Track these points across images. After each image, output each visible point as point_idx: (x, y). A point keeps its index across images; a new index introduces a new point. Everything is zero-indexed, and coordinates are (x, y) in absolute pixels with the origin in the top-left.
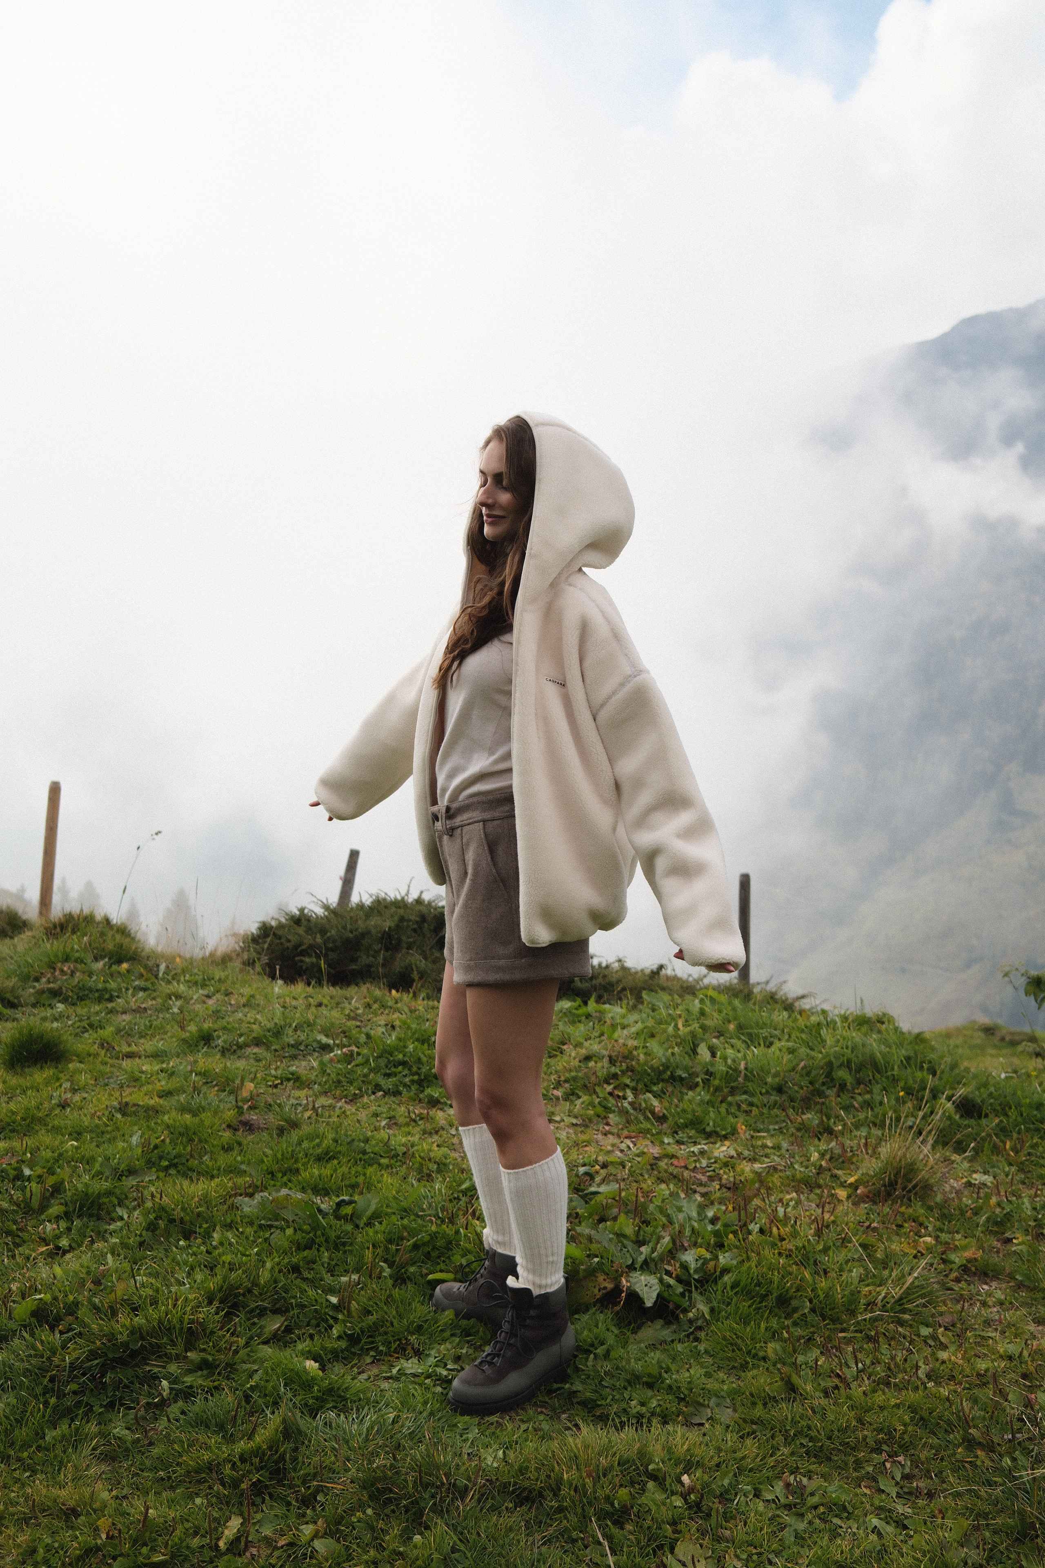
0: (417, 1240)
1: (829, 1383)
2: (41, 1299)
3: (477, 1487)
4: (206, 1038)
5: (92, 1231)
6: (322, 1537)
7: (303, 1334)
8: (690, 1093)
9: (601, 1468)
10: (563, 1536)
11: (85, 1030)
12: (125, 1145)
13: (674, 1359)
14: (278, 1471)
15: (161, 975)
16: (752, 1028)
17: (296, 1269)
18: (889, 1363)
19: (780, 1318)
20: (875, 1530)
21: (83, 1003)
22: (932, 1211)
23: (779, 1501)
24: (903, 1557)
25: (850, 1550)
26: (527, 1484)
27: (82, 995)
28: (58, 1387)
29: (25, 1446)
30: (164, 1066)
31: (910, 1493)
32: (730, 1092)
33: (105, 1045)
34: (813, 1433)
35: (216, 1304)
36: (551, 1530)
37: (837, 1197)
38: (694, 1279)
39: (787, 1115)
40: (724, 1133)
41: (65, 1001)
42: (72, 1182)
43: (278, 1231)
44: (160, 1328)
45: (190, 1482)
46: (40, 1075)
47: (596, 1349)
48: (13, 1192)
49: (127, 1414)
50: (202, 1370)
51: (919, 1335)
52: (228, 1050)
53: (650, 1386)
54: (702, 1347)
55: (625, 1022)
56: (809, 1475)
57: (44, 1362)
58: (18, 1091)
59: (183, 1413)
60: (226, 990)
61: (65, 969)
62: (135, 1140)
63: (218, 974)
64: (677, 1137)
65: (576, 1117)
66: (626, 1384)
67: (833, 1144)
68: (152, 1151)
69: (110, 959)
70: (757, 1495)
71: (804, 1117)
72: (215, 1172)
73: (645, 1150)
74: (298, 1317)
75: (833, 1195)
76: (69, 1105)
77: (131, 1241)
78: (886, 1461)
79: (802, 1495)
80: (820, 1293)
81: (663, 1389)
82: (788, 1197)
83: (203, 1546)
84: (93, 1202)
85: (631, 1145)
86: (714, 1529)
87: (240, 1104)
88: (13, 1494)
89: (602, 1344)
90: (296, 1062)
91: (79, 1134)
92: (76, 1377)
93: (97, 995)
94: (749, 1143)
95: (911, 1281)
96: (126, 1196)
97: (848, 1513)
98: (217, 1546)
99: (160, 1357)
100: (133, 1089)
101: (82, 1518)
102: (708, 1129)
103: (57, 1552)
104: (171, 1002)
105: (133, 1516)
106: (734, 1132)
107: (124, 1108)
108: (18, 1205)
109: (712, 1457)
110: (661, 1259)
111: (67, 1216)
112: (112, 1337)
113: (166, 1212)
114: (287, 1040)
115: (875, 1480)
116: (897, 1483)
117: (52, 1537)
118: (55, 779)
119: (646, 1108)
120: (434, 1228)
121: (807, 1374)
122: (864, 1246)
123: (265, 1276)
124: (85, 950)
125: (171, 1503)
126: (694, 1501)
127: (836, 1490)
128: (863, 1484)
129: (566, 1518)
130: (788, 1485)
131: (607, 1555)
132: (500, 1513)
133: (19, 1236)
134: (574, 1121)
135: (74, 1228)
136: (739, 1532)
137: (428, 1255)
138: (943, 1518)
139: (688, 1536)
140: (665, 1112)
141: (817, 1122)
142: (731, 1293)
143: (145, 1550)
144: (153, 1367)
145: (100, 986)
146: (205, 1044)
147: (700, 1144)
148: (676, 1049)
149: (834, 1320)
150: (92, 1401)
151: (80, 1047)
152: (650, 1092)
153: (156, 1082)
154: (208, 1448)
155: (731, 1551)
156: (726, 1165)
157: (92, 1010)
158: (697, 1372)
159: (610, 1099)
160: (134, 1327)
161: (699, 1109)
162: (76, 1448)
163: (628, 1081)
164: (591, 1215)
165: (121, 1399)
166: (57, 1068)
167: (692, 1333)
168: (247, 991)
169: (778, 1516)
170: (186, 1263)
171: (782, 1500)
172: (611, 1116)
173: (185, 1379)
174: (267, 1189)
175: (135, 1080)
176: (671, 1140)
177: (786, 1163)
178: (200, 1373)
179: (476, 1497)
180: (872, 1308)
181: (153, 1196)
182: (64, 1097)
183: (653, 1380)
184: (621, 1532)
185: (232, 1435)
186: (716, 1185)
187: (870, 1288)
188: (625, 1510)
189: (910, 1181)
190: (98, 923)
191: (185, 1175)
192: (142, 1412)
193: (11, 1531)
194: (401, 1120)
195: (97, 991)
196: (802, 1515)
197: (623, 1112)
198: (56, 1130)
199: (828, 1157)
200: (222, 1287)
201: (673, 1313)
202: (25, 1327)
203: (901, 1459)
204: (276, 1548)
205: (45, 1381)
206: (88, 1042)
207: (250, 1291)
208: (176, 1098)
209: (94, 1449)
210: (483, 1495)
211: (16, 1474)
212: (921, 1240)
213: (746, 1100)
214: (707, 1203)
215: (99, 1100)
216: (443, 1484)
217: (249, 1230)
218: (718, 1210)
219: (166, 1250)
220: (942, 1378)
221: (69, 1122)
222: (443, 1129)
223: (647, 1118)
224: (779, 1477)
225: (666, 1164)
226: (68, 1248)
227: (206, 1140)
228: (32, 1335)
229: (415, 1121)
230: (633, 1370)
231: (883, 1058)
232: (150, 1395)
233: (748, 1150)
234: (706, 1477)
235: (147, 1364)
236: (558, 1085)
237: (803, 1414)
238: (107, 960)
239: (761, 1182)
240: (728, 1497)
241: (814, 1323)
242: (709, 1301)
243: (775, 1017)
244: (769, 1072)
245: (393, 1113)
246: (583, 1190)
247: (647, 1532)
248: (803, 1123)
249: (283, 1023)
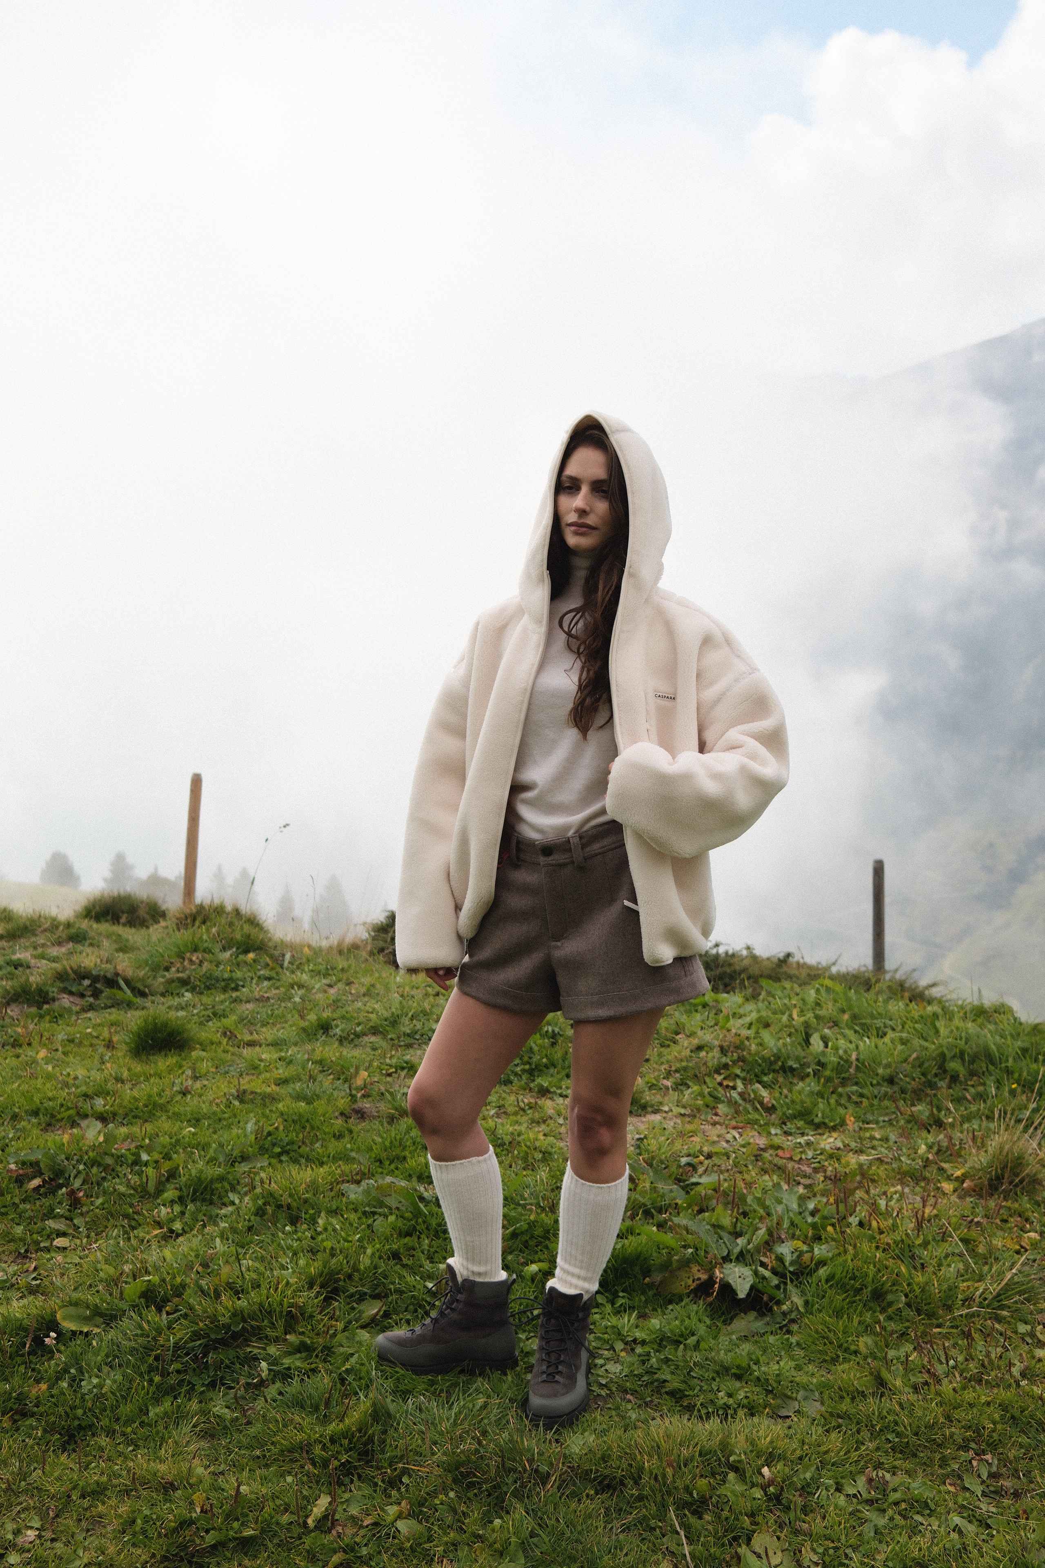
0: (515, 1229)
1: (919, 1379)
2: (149, 1281)
3: (558, 1474)
4: (325, 1027)
5: (205, 1215)
6: (405, 1518)
7: (401, 1320)
8: (801, 1084)
9: (682, 1458)
10: (641, 1524)
11: (209, 1019)
12: (240, 1131)
13: (765, 1351)
14: (366, 1453)
15: (286, 964)
16: (865, 1018)
17: (396, 1256)
18: (983, 1360)
19: (874, 1312)
20: (957, 1529)
21: (209, 992)
22: (1039, 1206)
23: (861, 1495)
24: (982, 1557)
25: (928, 1548)
26: (607, 1472)
27: (210, 984)
28: (163, 1366)
29: (129, 1421)
30: (283, 1054)
31: (995, 1492)
32: (841, 1083)
33: (229, 1034)
34: (900, 1429)
35: (316, 1288)
36: (630, 1518)
37: (942, 1191)
38: (790, 1272)
39: (897, 1107)
40: (832, 1124)
41: (193, 990)
42: (187, 1167)
43: (381, 1218)
44: (261, 1311)
45: (284, 1461)
46: (163, 1062)
47: (686, 1340)
48: (130, 1177)
49: (227, 1394)
50: (300, 1352)
51: (1016, 1332)
52: (346, 1039)
53: (738, 1377)
54: (793, 1340)
55: (741, 1011)
56: (893, 1471)
57: (149, 1341)
58: (142, 1079)
59: (281, 1393)
60: (348, 979)
61: (194, 958)
62: (250, 1127)
63: (341, 963)
64: (785, 1128)
65: (684, 1107)
66: (715, 1375)
67: (941, 1136)
68: (266, 1138)
69: (238, 949)
70: (839, 1489)
71: (913, 1109)
72: (325, 1159)
73: (752, 1141)
74: (396, 1303)
75: (938, 1188)
76: (190, 1093)
77: (240, 1225)
78: (972, 1459)
79: (884, 1491)
80: (916, 1288)
81: (751, 1381)
82: (892, 1190)
83: (292, 1522)
84: (206, 1188)
85: (737, 1136)
86: (793, 1523)
87: (354, 1092)
88: (117, 1467)
89: (693, 1335)
90: (411, 1051)
91: (198, 1120)
92: (179, 1356)
93: (223, 984)
94: (856, 1135)
95: (1009, 1277)
96: (238, 1182)
97: (930, 1509)
98: (305, 1523)
99: (260, 1339)
100: (251, 1077)
101: (179, 1492)
102: (817, 1120)
103: (154, 1524)
104: (293, 992)
105: (227, 1492)
106: (843, 1123)
107: (241, 1096)
108: (135, 1189)
109: (795, 1450)
110: (758, 1250)
111: (181, 1200)
112: (214, 1319)
113: (275, 1198)
114: (403, 1029)
115: (960, 1477)
116: (983, 1482)
117: (151, 1509)
118: (198, 771)
119: (754, 1099)
120: (532, 1217)
121: (898, 1369)
122: (965, 1241)
123: (365, 1261)
124: (214, 940)
125: (264, 1479)
126: (773, 1493)
127: (919, 1486)
128: (948, 1481)
129: (646, 1507)
130: (870, 1480)
131: (683, 1544)
132: (579, 1500)
133: (134, 1219)
134: (683, 1111)
135: (187, 1213)
136: (817, 1525)
137: (526, 1244)
138: (1027, 1519)
139: (764, 1528)
140: (774, 1102)
141: (927, 1114)
142: (826, 1286)
143: (236, 1525)
144: (254, 1348)
145: (226, 976)
146: (324, 1033)
147: (807, 1135)
148: (788, 1040)
149: (931, 1315)
150: (195, 1380)
151: (204, 1035)
152: (759, 1082)
153: (274, 1070)
154: (301, 1429)
155: (808, 1545)
156: (831, 1156)
157: (217, 999)
158: (787, 1364)
159: (720, 1089)
160: (236, 1310)
161: (808, 1100)
162: (178, 1424)
163: (738, 1072)
164: (689, 1206)
165: (222, 1378)
166: (180, 1055)
167: (785, 1325)
168: (367, 980)
169: (859, 1511)
170: (289, 1247)
171: (864, 1496)
172: (720, 1106)
173: (284, 1361)
174: (373, 1175)
175: (254, 1068)
176: (779, 1131)
177: (894, 1155)
178: (298, 1355)
179: (557, 1484)
180: (969, 1304)
181: (262, 1182)
182: (185, 1084)
183: (742, 1372)
184: (699, 1521)
185: (325, 1416)
186: (820, 1177)
187: (969, 1283)
188: (704, 1501)
189: (1017, 1175)
190: (228, 914)
191: (295, 1161)
192: (241, 1392)
193: (113, 1502)
194: (511, 1110)
195: (224, 980)
196: (884, 1511)
197: (731, 1103)
198: (177, 1116)
199: (935, 1149)
200: (322, 1272)
201: (767, 1304)
202: (134, 1306)
203: (988, 1457)
204: (361, 1527)
205: (151, 1360)
206: (211, 1031)
207: (350, 1277)
208: (292, 1085)
209: (194, 1426)
210: (564, 1481)
211: (121, 1448)
212: (1026, 1235)
213: (857, 1091)
214: (810, 1195)
215: (218, 1087)
216: (525, 1470)
217: (353, 1216)
218: (819, 1202)
219: (273, 1235)
220: (1038, 1376)
221: (188, 1109)
222: (551, 1118)
223: (756, 1109)
224: (861, 1472)
225: (771, 1155)
226: (180, 1232)
227: (318, 1128)
228: (140, 1315)
229: (523, 1110)
230: (722, 1362)
231: (998, 1051)
232: (250, 1375)
233: (856, 1142)
234: (787, 1470)
235: (248, 1346)
236: (668, 1075)
237: (890, 1410)
238: (234, 950)
239: (863, 1175)
240: (809, 1490)
241: (909, 1318)
242: (803, 1293)
243: (890, 1007)
244: (880, 1064)
245: (502, 1102)
246: (684, 1181)
247: (725, 1523)
248: (912, 1116)
249: (399, 1012)
